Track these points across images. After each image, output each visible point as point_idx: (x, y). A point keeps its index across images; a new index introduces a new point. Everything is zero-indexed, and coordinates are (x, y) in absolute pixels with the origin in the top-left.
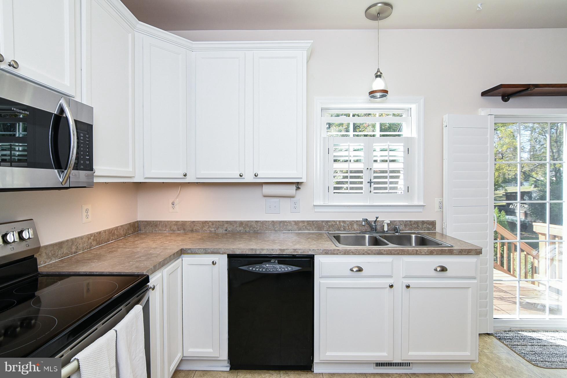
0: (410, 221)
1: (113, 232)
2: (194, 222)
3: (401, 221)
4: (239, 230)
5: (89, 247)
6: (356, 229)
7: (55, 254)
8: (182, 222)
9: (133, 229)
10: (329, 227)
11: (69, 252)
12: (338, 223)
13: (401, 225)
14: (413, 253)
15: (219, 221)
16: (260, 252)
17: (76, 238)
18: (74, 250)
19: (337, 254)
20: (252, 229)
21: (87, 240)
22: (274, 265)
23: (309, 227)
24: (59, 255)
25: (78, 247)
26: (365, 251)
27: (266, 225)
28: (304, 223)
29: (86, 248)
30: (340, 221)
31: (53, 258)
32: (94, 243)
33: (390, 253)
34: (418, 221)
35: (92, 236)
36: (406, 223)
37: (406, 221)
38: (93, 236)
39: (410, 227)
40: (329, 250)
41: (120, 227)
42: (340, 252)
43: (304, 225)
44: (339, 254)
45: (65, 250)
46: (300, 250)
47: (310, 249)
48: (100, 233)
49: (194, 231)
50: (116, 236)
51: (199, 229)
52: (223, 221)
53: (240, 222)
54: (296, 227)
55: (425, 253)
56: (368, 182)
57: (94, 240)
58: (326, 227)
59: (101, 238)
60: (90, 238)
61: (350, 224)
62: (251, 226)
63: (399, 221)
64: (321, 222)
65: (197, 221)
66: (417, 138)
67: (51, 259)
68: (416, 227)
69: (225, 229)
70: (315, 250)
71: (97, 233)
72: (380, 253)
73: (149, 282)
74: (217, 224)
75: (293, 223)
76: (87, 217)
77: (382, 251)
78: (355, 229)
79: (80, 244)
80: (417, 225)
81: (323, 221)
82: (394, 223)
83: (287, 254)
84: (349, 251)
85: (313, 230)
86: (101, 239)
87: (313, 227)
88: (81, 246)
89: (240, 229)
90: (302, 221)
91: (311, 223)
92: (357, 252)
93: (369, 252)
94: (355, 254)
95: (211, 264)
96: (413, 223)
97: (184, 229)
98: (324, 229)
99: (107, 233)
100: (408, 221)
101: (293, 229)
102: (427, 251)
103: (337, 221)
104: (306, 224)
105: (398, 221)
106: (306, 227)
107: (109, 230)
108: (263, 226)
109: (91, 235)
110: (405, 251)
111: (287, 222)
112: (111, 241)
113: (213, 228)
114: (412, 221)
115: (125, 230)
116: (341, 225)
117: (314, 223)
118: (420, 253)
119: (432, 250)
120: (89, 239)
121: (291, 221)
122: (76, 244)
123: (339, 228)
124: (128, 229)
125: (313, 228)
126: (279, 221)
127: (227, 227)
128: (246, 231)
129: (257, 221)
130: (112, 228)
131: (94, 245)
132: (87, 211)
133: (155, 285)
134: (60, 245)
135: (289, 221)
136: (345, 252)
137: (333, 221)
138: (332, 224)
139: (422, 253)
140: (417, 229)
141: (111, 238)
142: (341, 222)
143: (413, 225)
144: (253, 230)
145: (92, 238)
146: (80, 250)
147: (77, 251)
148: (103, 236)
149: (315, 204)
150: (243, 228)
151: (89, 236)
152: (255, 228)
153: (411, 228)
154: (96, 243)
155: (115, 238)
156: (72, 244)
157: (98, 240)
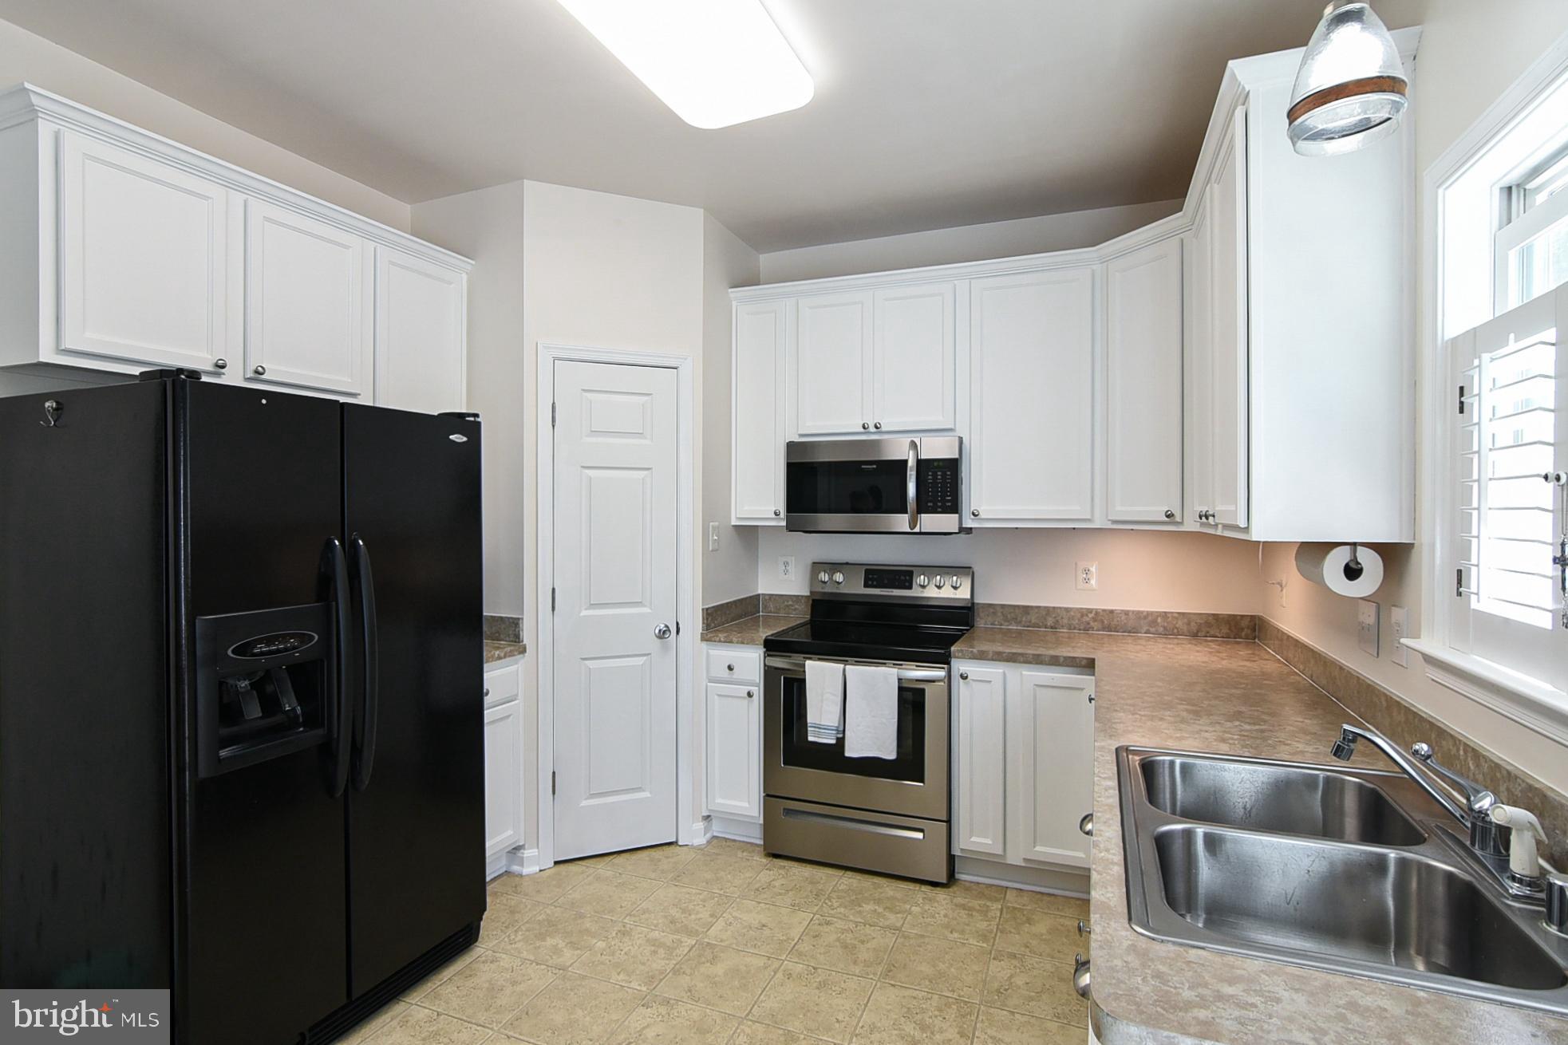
1: (1150, 618)
5: (1082, 628)
7: (1017, 619)
9: (1231, 629)
11: (1040, 624)
17: (1054, 608)
21: (1079, 615)
24: (1023, 623)
25: (1057, 621)
29: (1074, 628)
31: (1014, 623)
32: (1095, 626)
35: (1091, 613)
38: (1094, 612)
41: (1176, 615)
45: (1035, 620)
48: (1112, 612)
50: (1161, 629)
57: (1095, 620)
59: (1115, 620)
60: (1087, 615)
67: (1010, 623)
71: (1104, 610)
76: (1087, 581)
79: (1062, 618)
86: (1115, 622)
88: (1066, 622)
99: (1133, 617)
107: (1139, 613)
109: (1090, 611)
112: (1145, 633)
113: (1302, 663)
115: (1193, 624)
120: (1082, 616)
122: (1053, 617)
124: (1208, 624)
129: (1341, 668)
130: (1147, 612)
131: (1097, 629)
132: (1087, 571)
134: (1025, 609)
141: (1145, 629)
145: (1091, 616)
146: (1063, 626)
147: (1056, 626)
148: (1119, 619)
151: (1085, 612)
154: (1100, 626)
155: (1157, 631)
156: (1046, 615)
157: (1106, 622)
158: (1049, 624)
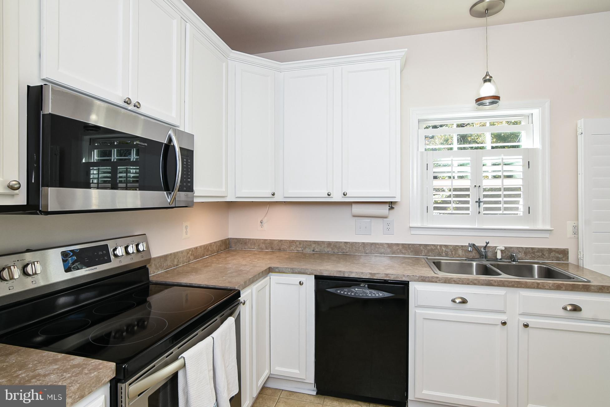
0: (532, 249)
1: (207, 248)
2: (281, 241)
3: (520, 247)
4: (326, 251)
5: (187, 261)
6: (461, 254)
7: (161, 265)
8: (270, 241)
9: (225, 246)
10: (428, 251)
11: (172, 265)
12: (439, 247)
13: (520, 252)
14: (533, 286)
15: (306, 241)
16: (349, 275)
17: (177, 252)
18: (175, 263)
19: (436, 282)
20: (341, 250)
22: (363, 290)
23: (404, 250)
24: (164, 267)
25: (179, 261)
26: (470, 280)
27: (355, 247)
28: (398, 246)
29: (185, 262)
30: (441, 246)
31: (160, 269)
32: (192, 257)
33: (503, 284)
34: (543, 248)
35: (190, 251)
36: (526, 250)
37: (526, 248)
38: (191, 251)
39: (532, 255)
40: (426, 277)
41: (213, 244)
42: (439, 280)
43: (399, 248)
44: (438, 282)
45: (169, 263)
46: (393, 275)
47: (404, 275)
48: (197, 248)
49: (282, 249)
50: (210, 252)
51: (287, 248)
52: (310, 241)
53: (328, 242)
54: (389, 250)
55: (550, 287)
56: (476, 202)
57: (191, 255)
58: (424, 251)
59: (198, 253)
60: (189, 253)
61: (454, 249)
62: (339, 247)
63: (518, 247)
64: (418, 246)
65: (284, 240)
66: (541, 149)
67: (159, 270)
68: (540, 255)
69: (312, 249)
70: (410, 276)
71: (194, 248)
72: (489, 284)
73: (240, 297)
74: (304, 244)
75: (386, 246)
76: (187, 233)
77: (491, 282)
78: (459, 255)
80: (542, 253)
81: (420, 245)
82: (511, 250)
83: (377, 278)
84: (450, 280)
85: (409, 254)
86: (198, 254)
87: (409, 250)
88: (181, 259)
89: (328, 250)
90: (396, 244)
91: (407, 246)
92: (461, 281)
93: (475, 282)
94: (458, 283)
95: (298, 284)
96: (536, 250)
97: (272, 248)
98: (421, 254)
99: (202, 248)
100: (530, 248)
101: (386, 252)
102: (552, 285)
103: (438, 245)
104: (401, 247)
105: (516, 247)
106: (400, 251)
107: (204, 246)
108: (352, 248)
109: (190, 250)
110: (522, 284)
111: (379, 244)
112: (206, 256)
113: (300, 248)
114: (535, 248)
115: (217, 247)
116: (443, 250)
117: (410, 246)
118: (542, 287)
119: (559, 285)
120: (187, 254)
121: (383, 243)
122: (177, 257)
123: (441, 253)
124: (221, 246)
125: (409, 252)
126: (370, 243)
127: (314, 248)
128: (334, 252)
129: (346, 243)
130: (207, 244)
131: (192, 259)
132: (186, 227)
133: (245, 300)
134: (165, 257)
135: (381, 243)
136: (446, 280)
137: (433, 245)
138: (432, 248)
139: (546, 288)
140: (541, 258)
141: (206, 253)
142: (443, 247)
143: (536, 253)
144: (342, 252)
145: (190, 253)
146: (180, 263)
147: (178, 264)
148: (199, 251)
149: (411, 225)
150: (331, 249)
151: (188, 251)
152: (344, 250)
153: (534, 256)
154: (193, 258)
155: (209, 253)
156: (174, 258)
157: (195, 254)
158: (175, 264)
